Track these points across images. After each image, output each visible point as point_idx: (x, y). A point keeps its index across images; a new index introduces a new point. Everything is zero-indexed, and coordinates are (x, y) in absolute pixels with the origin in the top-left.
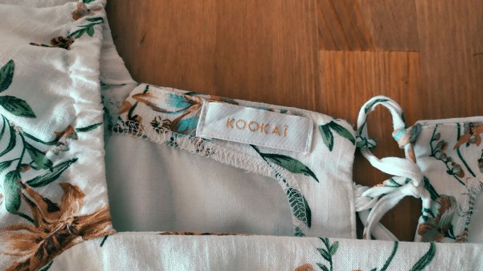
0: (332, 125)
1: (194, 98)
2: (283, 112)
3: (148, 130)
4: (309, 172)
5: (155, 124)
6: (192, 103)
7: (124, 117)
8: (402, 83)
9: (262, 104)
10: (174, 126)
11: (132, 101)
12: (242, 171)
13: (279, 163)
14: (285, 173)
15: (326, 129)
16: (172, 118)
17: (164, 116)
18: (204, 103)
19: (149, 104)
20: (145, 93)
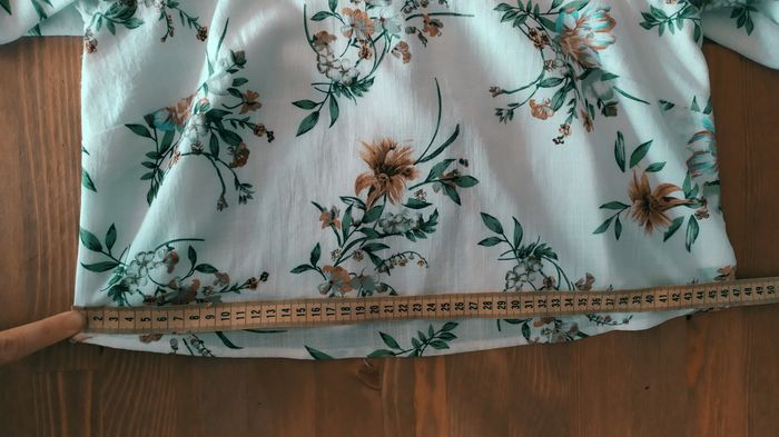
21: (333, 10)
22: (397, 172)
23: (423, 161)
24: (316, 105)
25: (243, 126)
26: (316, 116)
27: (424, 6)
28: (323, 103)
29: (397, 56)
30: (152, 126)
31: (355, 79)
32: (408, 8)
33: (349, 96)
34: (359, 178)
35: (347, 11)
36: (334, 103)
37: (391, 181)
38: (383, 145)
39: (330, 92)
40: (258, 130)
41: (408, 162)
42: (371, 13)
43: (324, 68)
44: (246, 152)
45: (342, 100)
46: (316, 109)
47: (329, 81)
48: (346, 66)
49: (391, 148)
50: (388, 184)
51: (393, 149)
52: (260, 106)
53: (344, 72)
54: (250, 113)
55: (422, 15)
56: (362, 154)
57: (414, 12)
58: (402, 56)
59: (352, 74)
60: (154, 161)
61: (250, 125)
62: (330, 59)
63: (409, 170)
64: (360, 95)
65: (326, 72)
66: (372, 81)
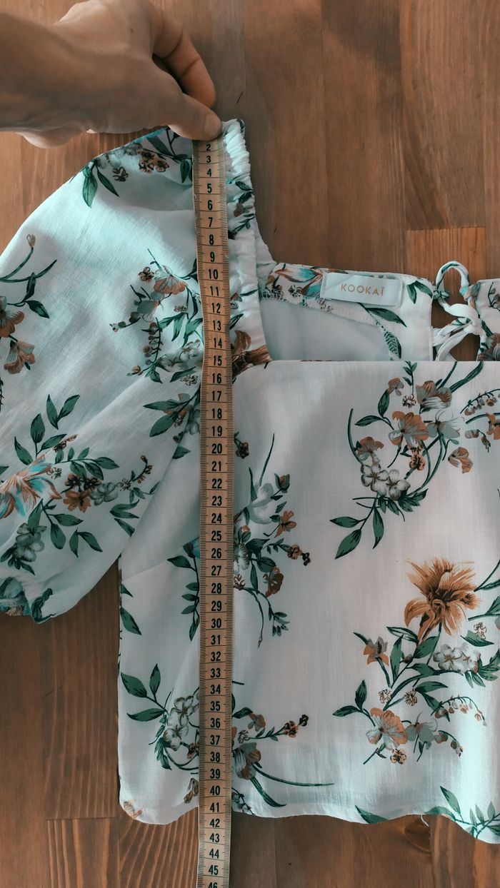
0: (417, 284)
1: (317, 271)
2: (381, 277)
3: (287, 295)
4: (399, 320)
5: (291, 291)
6: (316, 274)
7: (270, 287)
8: (471, 253)
9: (365, 273)
10: (304, 291)
11: (276, 276)
12: (353, 321)
13: (378, 314)
14: (383, 322)
15: (411, 287)
16: (303, 285)
17: (297, 285)
18: (325, 274)
19: (287, 277)
20: (283, 269)
21: (382, 414)
22: (455, 598)
23: (484, 588)
24: (358, 522)
25: (277, 550)
26: (357, 535)
27: (491, 404)
28: (365, 520)
29: (455, 464)
30: (192, 555)
31: (404, 492)
32: (470, 408)
33: (396, 511)
34: (409, 605)
35: (397, 415)
36: (379, 521)
37: (447, 608)
38: (436, 567)
39: (374, 508)
40: (292, 552)
41: (467, 587)
42: (426, 416)
43: (369, 480)
44: (279, 578)
45: (388, 516)
46: (357, 527)
47: (374, 495)
48: (394, 477)
49: (446, 571)
50: (443, 610)
51: (449, 571)
52: (294, 525)
53: (392, 484)
54: (284, 534)
55: (487, 415)
56: (411, 577)
57: (478, 412)
58: (460, 465)
59: (401, 486)
60: (194, 593)
61: (283, 547)
62: (376, 470)
63: (468, 596)
64: (409, 510)
65: (371, 484)
66: (424, 494)
